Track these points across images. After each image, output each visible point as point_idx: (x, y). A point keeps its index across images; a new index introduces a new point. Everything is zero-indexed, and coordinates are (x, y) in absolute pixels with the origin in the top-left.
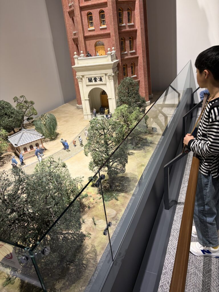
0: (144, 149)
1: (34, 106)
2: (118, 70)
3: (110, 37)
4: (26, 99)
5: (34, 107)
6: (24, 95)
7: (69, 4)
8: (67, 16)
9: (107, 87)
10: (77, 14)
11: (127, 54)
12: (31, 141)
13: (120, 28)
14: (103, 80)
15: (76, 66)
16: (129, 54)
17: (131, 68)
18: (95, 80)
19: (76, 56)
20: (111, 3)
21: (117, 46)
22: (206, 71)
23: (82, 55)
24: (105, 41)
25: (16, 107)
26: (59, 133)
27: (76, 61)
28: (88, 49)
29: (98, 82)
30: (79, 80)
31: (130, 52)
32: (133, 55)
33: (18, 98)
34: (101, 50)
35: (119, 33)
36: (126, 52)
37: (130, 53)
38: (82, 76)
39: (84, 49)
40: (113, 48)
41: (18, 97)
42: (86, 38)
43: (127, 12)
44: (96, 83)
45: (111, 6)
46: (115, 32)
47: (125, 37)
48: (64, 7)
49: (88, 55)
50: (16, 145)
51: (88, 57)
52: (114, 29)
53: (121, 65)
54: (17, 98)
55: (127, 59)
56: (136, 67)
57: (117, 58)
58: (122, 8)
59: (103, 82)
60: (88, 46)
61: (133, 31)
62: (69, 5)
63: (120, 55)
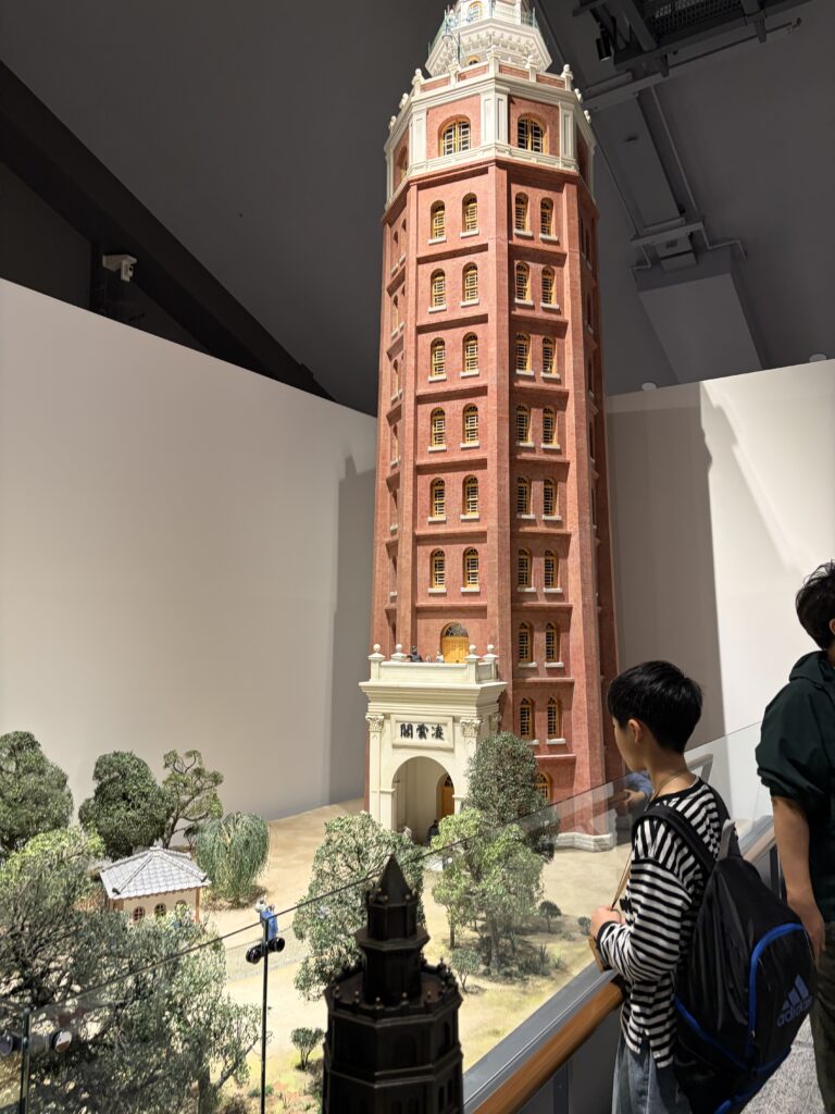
0: (524, 981)
1: (219, 789)
2: (501, 711)
3: (485, 617)
4: (200, 763)
5: (218, 793)
6: (199, 750)
7: (391, 524)
8: (381, 551)
9: (454, 758)
10: (404, 551)
11: (535, 671)
12: (163, 890)
13: (516, 597)
14: (444, 736)
15: (373, 682)
16: (543, 672)
17: (546, 713)
18: (422, 731)
19: (376, 655)
20: (496, 535)
21: (502, 642)
22: (632, 721)
23: (399, 654)
24: (470, 625)
25: (165, 783)
26: (269, 889)
27: (374, 668)
28: (421, 639)
29: (430, 740)
30: (373, 727)
31: (546, 665)
32: (556, 675)
33: (179, 754)
34: (457, 650)
35: (514, 610)
36: (533, 664)
37: (547, 669)
38: (384, 714)
39: (409, 640)
40: (490, 647)
41: (181, 754)
42: (418, 612)
43: (542, 560)
44: (423, 742)
45: (496, 543)
46: (501, 606)
47: (533, 622)
48: (379, 531)
49: (414, 656)
50: (115, 890)
51: (412, 661)
52: (500, 598)
53: (510, 697)
54: (176, 756)
55: (536, 684)
56: (565, 714)
57: (498, 677)
58: (529, 550)
59: (445, 742)
60: (421, 633)
61: (559, 609)
62: (392, 528)
63: (510, 669)
